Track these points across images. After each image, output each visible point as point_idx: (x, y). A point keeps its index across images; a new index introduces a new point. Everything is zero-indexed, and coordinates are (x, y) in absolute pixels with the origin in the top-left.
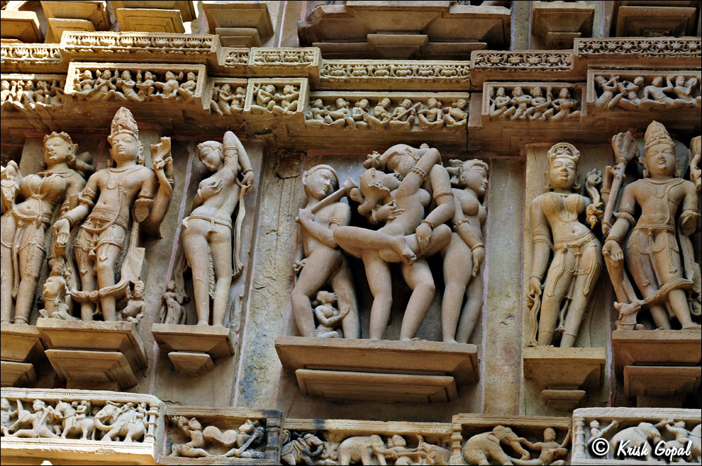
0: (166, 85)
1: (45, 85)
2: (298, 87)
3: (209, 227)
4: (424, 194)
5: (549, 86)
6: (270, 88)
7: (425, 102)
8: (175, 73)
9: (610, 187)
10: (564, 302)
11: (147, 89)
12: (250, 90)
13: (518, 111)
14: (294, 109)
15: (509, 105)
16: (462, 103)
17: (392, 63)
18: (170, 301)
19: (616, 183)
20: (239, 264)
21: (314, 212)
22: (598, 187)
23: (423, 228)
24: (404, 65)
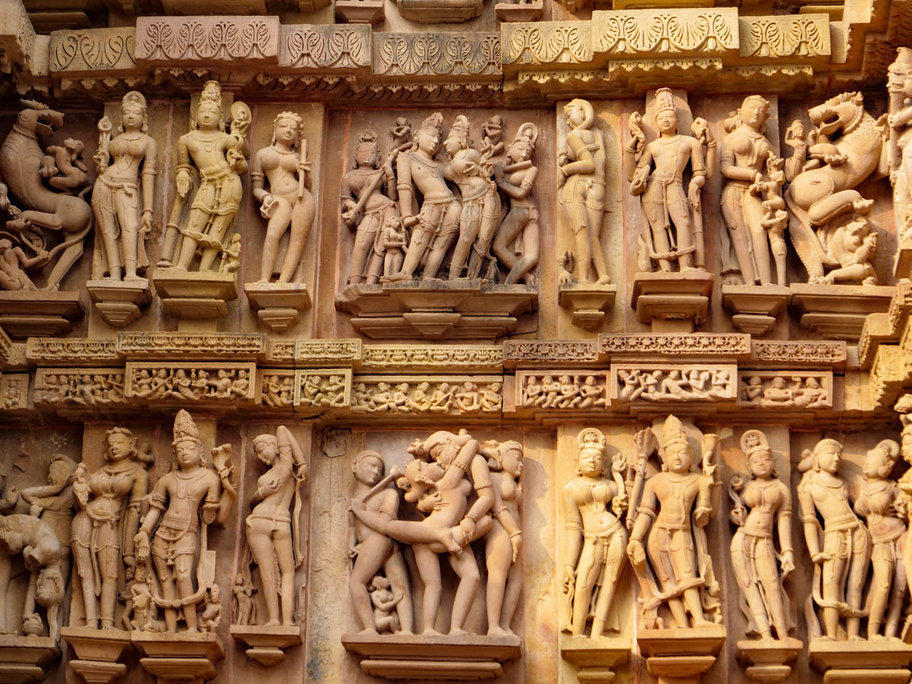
0: (219, 384)
1: (102, 379)
2: (343, 376)
3: (272, 526)
4: (466, 485)
5: (577, 374)
6: (316, 380)
7: (462, 384)
8: (228, 371)
9: (633, 480)
10: (595, 589)
11: (202, 389)
12: (299, 381)
13: (549, 397)
14: (341, 400)
15: (540, 394)
16: (495, 387)
17: (429, 348)
18: (241, 595)
19: (638, 478)
20: (300, 557)
21: (366, 500)
22: (623, 474)
23: (466, 523)
24: (441, 350)
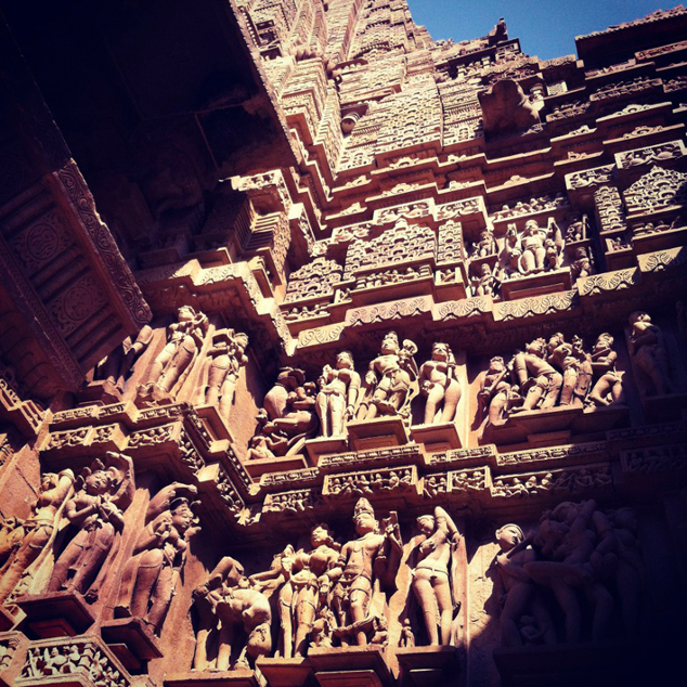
0: (390, 481)
3: (431, 574)
4: (591, 533)
6: (464, 475)
8: (397, 472)
11: (378, 485)
12: (450, 478)
20: (457, 600)
21: (509, 556)
23: (595, 555)
